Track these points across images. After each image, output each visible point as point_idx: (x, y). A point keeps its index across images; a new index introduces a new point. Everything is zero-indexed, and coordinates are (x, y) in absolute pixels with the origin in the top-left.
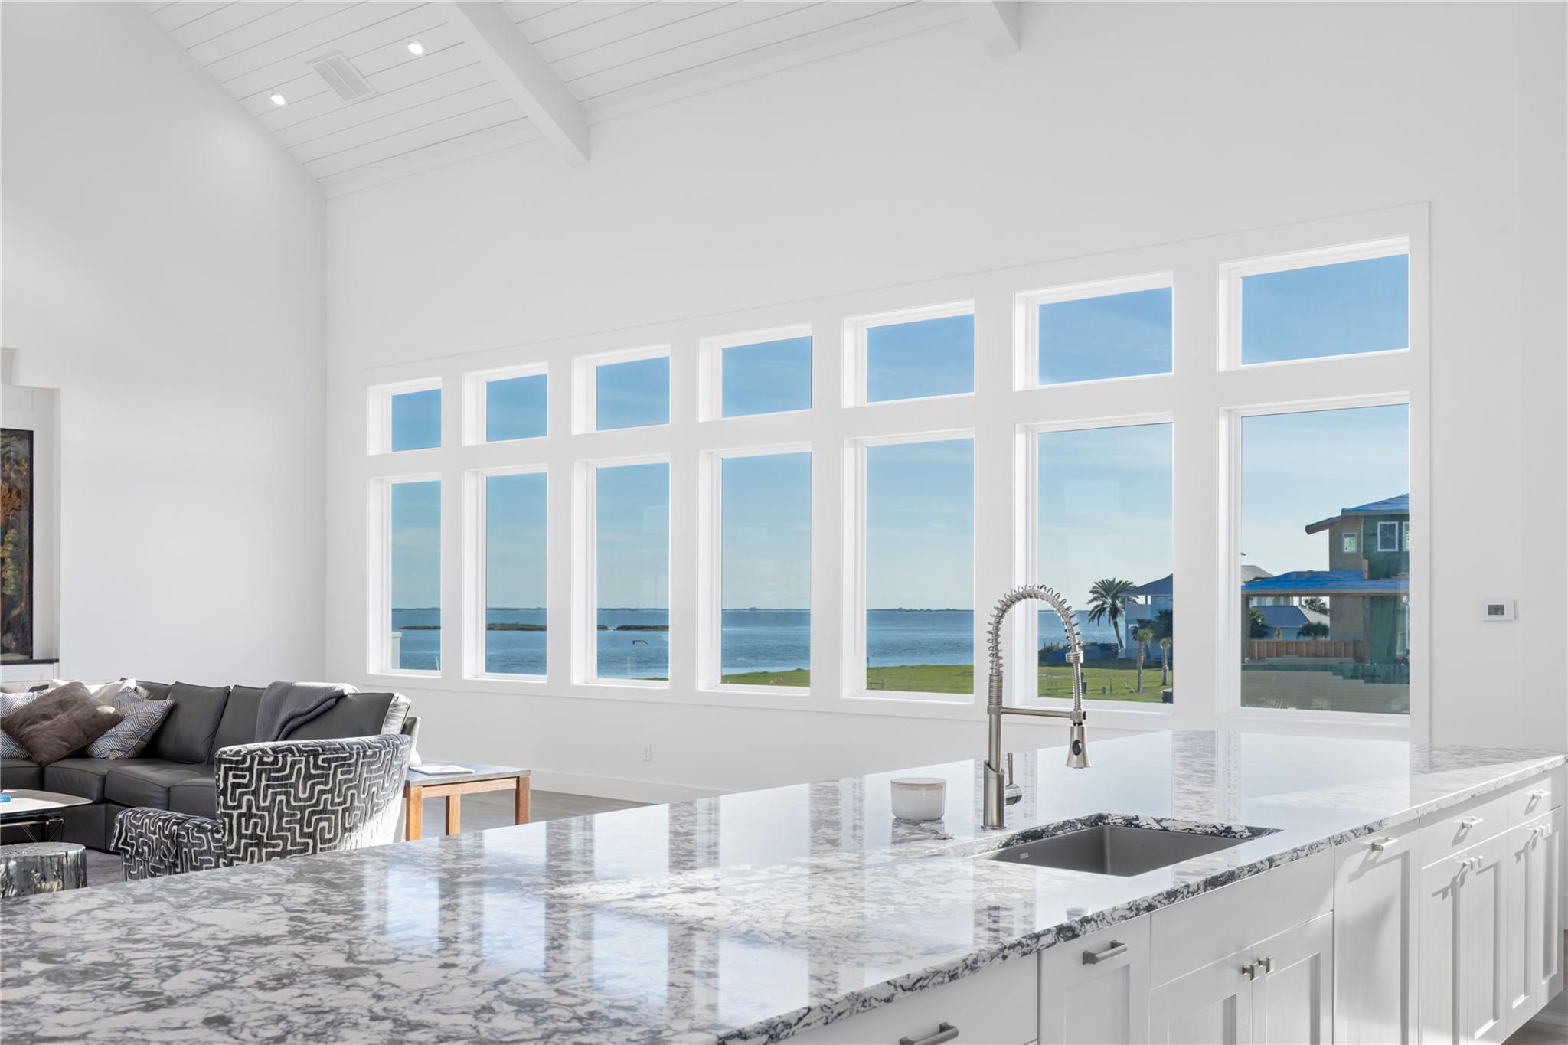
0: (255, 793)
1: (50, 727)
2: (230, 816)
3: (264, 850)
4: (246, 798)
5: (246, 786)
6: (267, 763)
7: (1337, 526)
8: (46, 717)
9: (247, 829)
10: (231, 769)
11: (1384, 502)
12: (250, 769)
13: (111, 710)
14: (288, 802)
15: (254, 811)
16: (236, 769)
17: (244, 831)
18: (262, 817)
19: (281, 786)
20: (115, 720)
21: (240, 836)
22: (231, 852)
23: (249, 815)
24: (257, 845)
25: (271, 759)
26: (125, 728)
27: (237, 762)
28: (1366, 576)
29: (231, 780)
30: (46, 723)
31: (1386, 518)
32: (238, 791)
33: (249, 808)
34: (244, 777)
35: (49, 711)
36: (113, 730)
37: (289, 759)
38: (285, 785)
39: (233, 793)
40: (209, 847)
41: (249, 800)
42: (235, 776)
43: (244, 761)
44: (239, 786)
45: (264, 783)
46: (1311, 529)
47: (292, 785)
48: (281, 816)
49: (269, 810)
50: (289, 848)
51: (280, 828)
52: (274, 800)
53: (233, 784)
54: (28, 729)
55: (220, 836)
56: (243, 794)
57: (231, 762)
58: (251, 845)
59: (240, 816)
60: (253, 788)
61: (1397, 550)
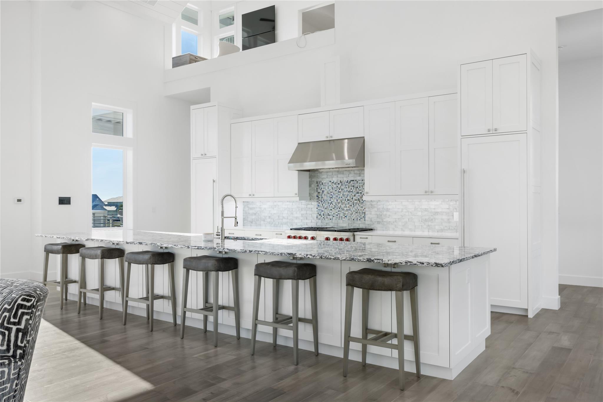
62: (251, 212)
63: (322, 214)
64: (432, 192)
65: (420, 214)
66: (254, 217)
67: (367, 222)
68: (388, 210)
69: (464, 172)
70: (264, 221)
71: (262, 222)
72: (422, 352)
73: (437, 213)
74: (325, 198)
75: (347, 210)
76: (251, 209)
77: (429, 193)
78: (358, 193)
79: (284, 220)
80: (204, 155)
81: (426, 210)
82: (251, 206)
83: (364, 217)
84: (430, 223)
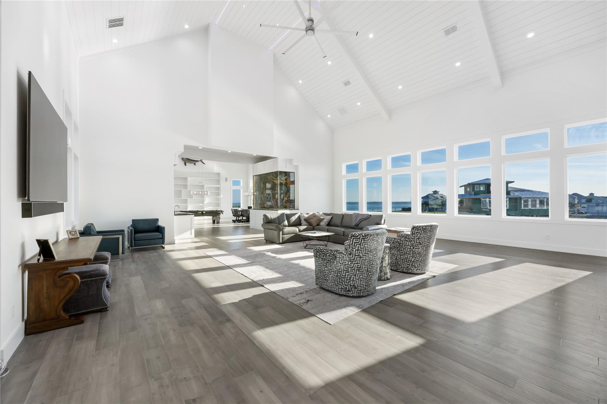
0: (421, 234)
1: (314, 220)
2: (415, 238)
3: (421, 245)
4: (419, 235)
5: (419, 233)
6: (424, 228)
7: (466, 186)
8: (312, 219)
9: (418, 241)
10: (416, 229)
11: (476, 182)
12: (420, 229)
13: (322, 218)
14: (426, 236)
15: (420, 237)
16: (417, 229)
17: (417, 241)
18: (421, 239)
19: (425, 233)
20: (323, 219)
21: (416, 242)
22: (414, 245)
23: (419, 238)
24: (420, 244)
25: (424, 227)
26: (325, 220)
27: (418, 228)
28: (473, 195)
29: (416, 231)
30: (312, 220)
31: (477, 184)
32: (417, 234)
33: (419, 237)
34: (419, 231)
35: (313, 217)
36: (323, 221)
37: (428, 227)
38: (426, 233)
39: (416, 234)
40: (409, 244)
41: (419, 236)
42: (417, 231)
43: (419, 228)
44: (418, 233)
45: (422, 232)
46: (461, 187)
47: (427, 233)
48: (425, 238)
49: (423, 237)
50: (425, 245)
51: (424, 241)
52: (424, 236)
53: (416, 232)
54: (310, 221)
55: (412, 242)
56: (418, 234)
57: (417, 228)
58: (419, 244)
59: (417, 238)
60: (420, 233)
61: (479, 190)
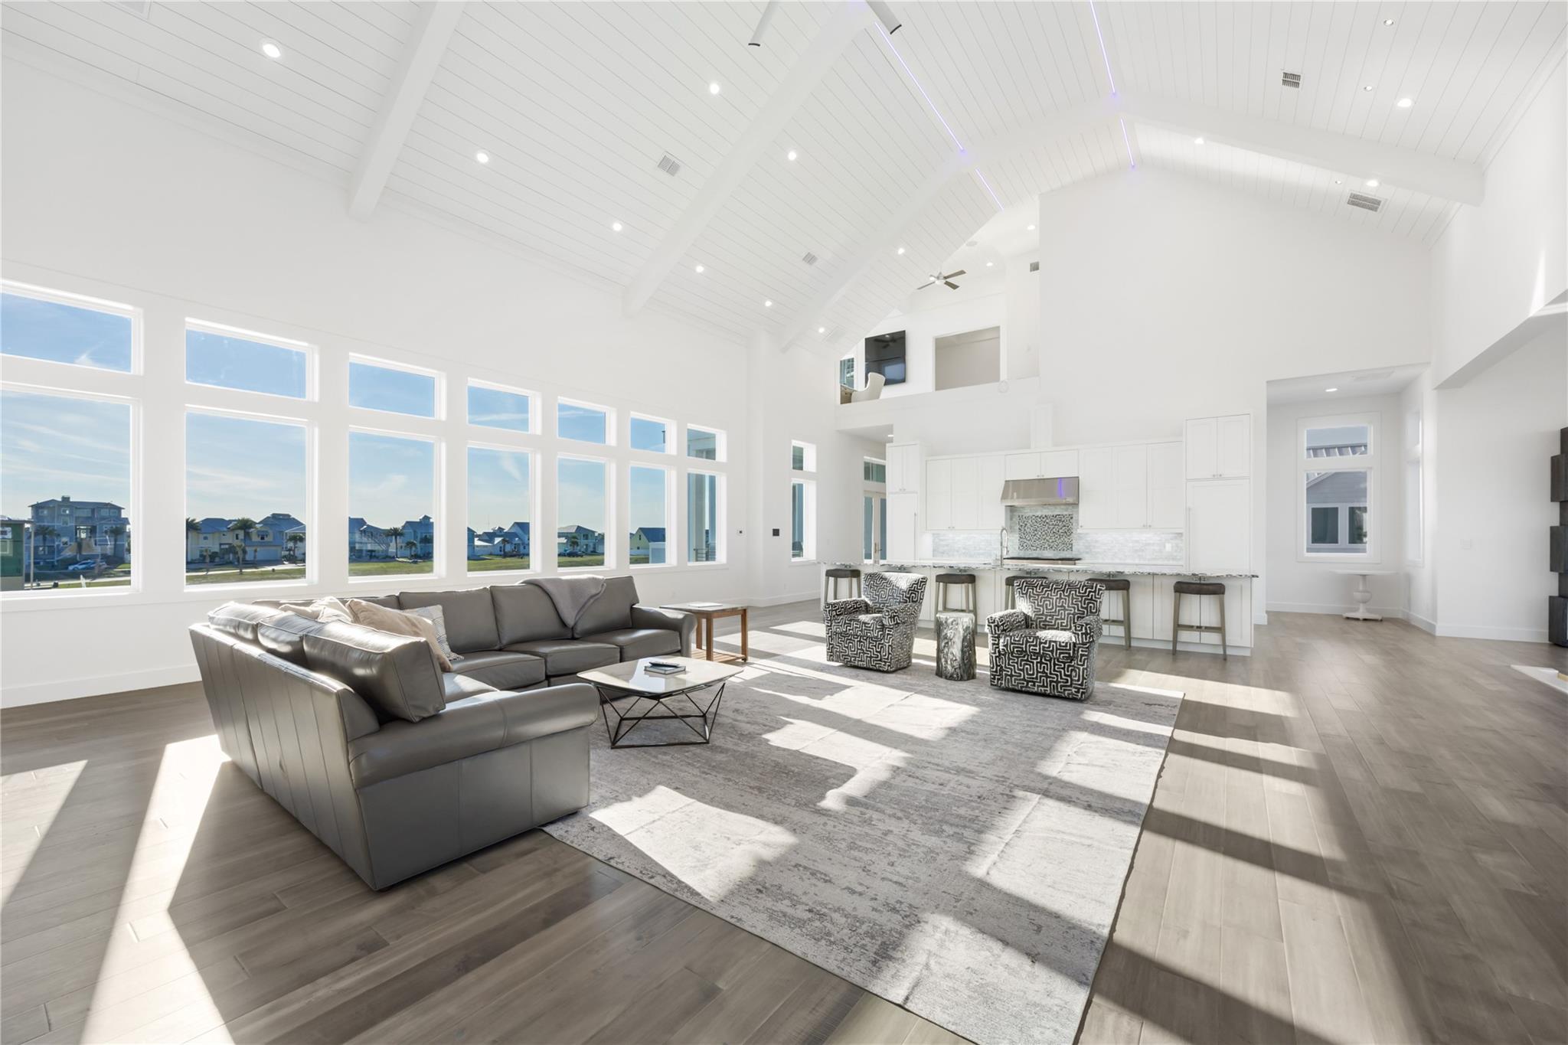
62: (942, 543)
63: (1024, 545)
64: (1150, 526)
65: (1131, 545)
66: (946, 548)
67: (1074, 553)
68: (1096, 542)
69: (1190, 509)
70: (958, 551)
71: (956, 553)
72: (1227, 638)
73: (1149, 544)
74: (1028, 530)
75: (1053, 542)
76: (942, 540)
77: (1147, 527)
78: (1064, 526)
79: (981, 551)
80: (903, 491)
81: (1137, 542)
82: (942, 538)
83: (1071, 548)
84: (1140, 553)
